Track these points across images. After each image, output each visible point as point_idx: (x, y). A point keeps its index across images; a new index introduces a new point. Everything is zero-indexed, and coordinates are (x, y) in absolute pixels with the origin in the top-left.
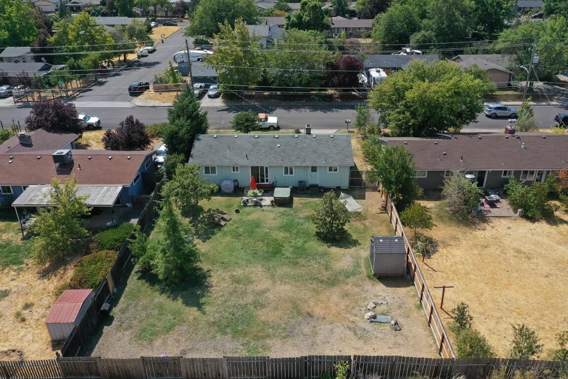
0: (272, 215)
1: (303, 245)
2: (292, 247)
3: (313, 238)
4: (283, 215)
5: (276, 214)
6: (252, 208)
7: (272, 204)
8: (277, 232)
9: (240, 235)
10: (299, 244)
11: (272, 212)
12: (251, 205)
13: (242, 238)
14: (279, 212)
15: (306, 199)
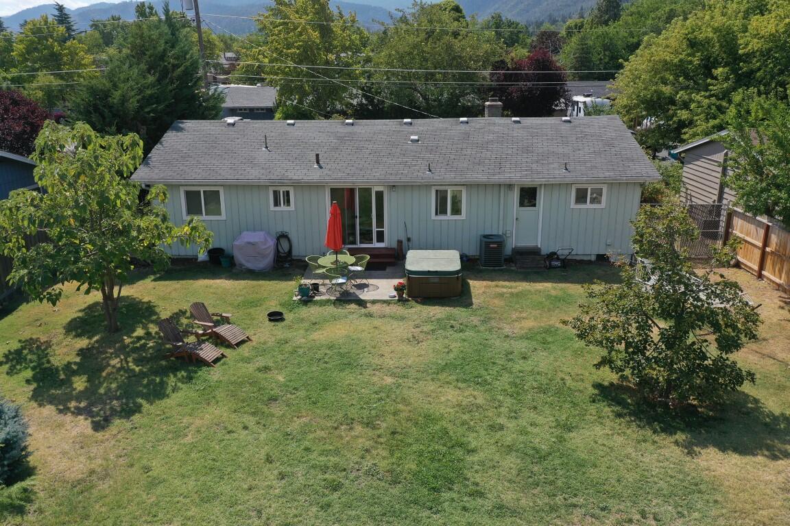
0: (400, 330)
1: (561, 440)
2: (510, 449)
3: (593, 409)
4: (444, 329)
5: (417, 326)
6: (331, 309)
7: (400, 296)
8: (432, 387)
9: (273, 399)
10: (542, 437)
11: (402, 318)
12: (328, 301)
13: (277, 409)
14: (428, 321)
15: (513, 284)
